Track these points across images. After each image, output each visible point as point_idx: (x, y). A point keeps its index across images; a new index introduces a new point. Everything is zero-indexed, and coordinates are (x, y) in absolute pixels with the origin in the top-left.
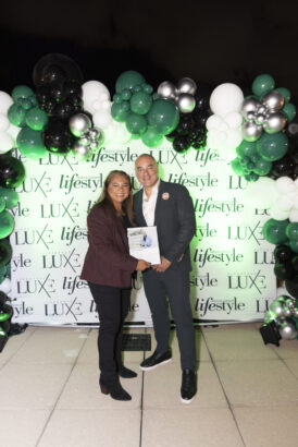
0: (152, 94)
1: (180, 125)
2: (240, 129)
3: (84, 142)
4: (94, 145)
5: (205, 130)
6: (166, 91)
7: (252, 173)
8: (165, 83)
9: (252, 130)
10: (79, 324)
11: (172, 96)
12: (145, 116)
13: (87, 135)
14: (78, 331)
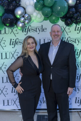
12: (52, 7)
14: (19, 113)
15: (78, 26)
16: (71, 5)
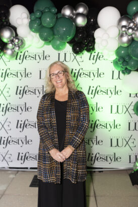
0: (57, 13)
1: (76, 35)
2: (117, 38)
3: (10, 46)
4: (17, 48)
5: (94, 39)
6: (67, 12)
7: (126, 69)
8: (66, 6)
9: (125, 39)
10: (10, 168)
11: (71, 15)
12: (52, 29)
13: (12, 41)
14: (9, 172)
15: (93, 54)
16: (80, 26)
